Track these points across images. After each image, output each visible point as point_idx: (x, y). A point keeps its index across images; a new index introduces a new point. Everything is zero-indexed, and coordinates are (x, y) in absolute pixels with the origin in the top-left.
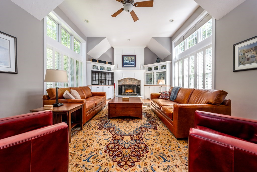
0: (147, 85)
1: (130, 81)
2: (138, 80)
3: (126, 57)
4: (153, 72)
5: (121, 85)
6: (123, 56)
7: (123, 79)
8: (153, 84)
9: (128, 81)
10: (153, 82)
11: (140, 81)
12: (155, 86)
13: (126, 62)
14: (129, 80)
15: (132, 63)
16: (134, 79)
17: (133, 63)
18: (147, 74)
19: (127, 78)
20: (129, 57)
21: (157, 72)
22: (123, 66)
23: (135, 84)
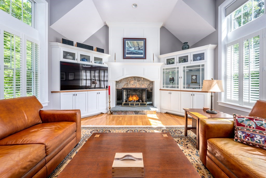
0: (165, 88)
1: (136, 82)
2: (149, 81)
3: (129, 42)
4: (176, 67)
5: (121, 88)
6: (124, 39)
7: (124, 79)
8: (178, 87)
9: (132, 82)
10: (178, 83)
11: (152, 83)
12: (182, 92)
13: (130, 50)
14: (135, 80)
15: (139, 51)
16: (142, 79)
17: (141, 51)
18: (165, 71)
19: (131, 77)
20: (135, 42)
21: (186, 66)
22: (124, 57)
23: (145, 87)
